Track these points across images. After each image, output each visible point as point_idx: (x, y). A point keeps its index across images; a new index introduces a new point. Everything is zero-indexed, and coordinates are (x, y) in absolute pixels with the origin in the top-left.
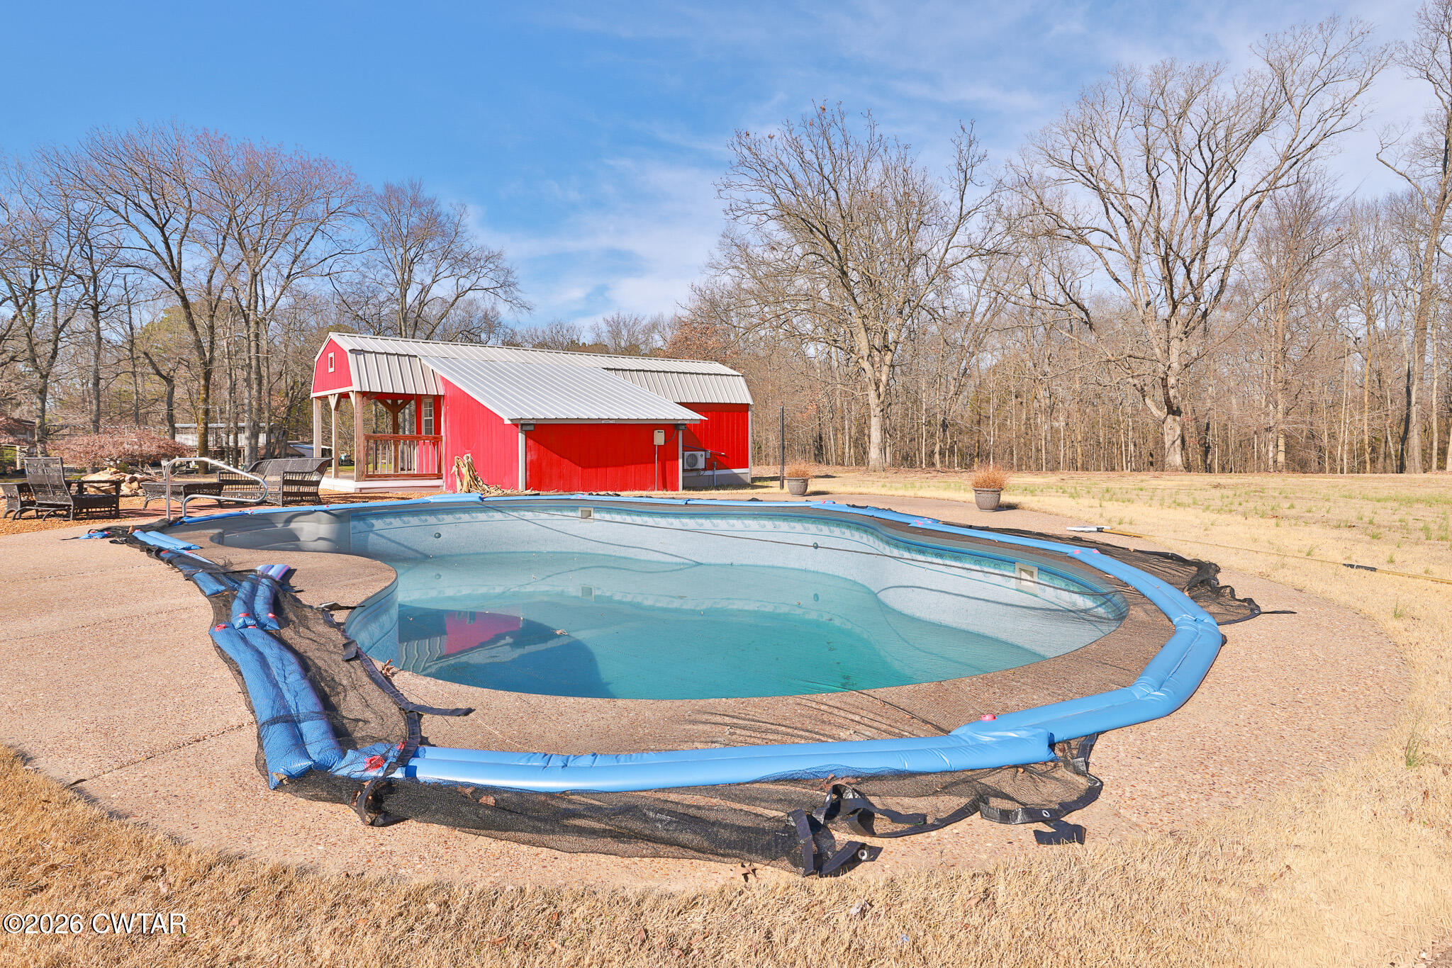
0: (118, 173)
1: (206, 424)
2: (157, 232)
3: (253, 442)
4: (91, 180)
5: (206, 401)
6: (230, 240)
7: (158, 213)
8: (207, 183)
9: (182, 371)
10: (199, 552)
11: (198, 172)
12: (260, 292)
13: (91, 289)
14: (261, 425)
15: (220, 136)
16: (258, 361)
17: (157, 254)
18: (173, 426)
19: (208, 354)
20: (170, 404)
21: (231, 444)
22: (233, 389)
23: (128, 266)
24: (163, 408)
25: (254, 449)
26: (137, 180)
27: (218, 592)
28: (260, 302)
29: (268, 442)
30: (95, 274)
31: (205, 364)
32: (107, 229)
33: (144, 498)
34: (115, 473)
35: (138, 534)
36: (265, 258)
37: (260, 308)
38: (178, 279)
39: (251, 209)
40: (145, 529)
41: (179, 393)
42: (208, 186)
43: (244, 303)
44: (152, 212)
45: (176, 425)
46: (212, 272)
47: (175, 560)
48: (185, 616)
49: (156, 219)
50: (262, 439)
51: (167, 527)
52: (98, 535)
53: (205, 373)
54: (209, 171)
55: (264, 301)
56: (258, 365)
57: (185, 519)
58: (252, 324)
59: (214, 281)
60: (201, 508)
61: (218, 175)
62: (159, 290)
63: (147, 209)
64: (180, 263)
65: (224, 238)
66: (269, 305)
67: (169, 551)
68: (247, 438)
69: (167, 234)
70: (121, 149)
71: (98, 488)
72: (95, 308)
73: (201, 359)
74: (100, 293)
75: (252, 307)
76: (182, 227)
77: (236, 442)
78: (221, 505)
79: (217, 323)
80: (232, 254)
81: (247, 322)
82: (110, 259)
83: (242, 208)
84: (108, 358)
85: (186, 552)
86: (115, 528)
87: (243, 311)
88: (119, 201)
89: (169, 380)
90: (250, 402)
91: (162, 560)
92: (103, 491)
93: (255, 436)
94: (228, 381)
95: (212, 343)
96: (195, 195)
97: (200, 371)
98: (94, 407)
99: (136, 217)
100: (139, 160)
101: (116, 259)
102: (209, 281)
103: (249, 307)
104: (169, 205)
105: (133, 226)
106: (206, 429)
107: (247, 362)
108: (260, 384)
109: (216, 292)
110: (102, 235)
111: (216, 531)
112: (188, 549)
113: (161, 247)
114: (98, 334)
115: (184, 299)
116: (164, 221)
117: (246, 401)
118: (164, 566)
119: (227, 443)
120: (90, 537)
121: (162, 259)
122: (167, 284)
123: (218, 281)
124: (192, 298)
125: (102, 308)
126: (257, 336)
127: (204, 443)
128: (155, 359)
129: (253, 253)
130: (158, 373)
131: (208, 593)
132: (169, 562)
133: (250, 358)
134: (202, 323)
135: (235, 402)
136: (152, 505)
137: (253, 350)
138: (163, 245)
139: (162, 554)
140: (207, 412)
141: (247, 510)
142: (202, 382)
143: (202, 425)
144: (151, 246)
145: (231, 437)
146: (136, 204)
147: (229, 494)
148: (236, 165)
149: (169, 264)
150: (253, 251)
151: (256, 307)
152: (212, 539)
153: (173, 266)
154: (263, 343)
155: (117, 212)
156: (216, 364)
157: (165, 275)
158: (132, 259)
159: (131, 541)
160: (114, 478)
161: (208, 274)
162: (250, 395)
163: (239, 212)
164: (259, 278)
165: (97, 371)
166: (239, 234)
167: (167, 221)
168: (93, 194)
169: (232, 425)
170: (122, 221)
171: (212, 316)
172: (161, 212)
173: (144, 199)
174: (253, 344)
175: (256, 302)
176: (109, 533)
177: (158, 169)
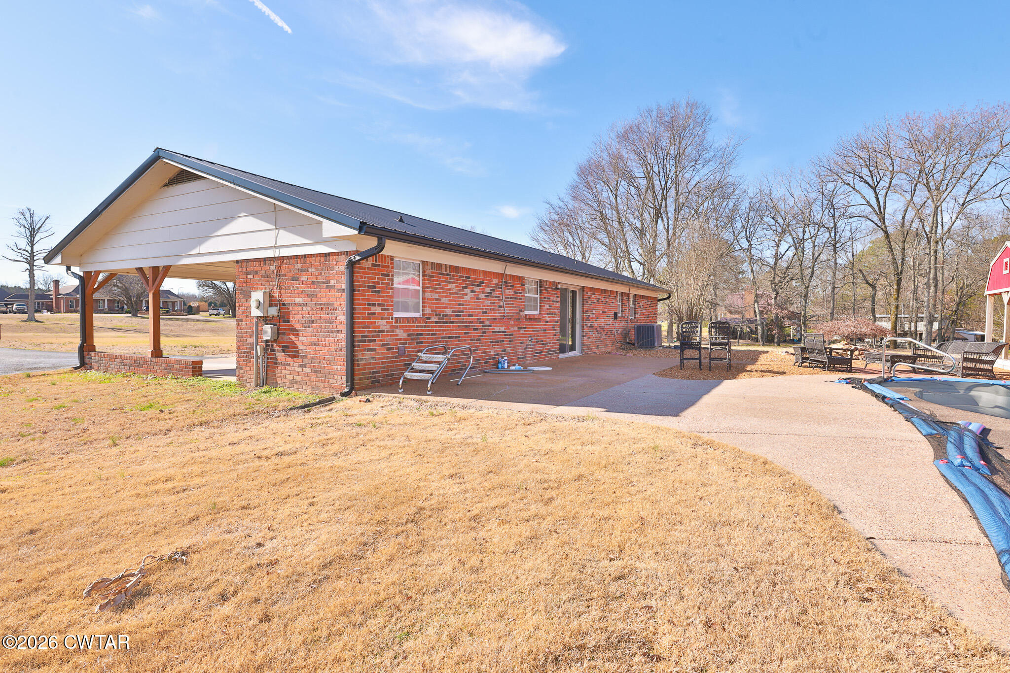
0: (849, 160)
1: (896, 315)
2: (871, 191)
3: (929, 328)
4: (836, 169)
5: (897, 299)
6: (919, 186)
7: (873, 180)
8: (906, 150)
9: (882, 280)
10: (910, 402)
11: (900, 145)
12: (939, 219)
13: (833, 234)
14: (936, 316)
15: (917, 114)
16: (936, 270)
17: (871, 206)
18: (874, 316)
19: (900, 268)
20: (873, 302)
21: (913, 329)
22: (915, 290)
23: (853, 217)
24: (868, 304)
25: (929, 333)
26: (861, 161)
27: (931, 434)
28: (940, 227)
29: (940, 329)
30: (835, 224)
31: (898, 274)
32: (842, 197)
33: (865, 362)
34: (846, 344)
35: (866, 384)
36: (946, 193)
37: (939, 231)
38: (883, 221)
39: (937, 160)
40: (871, 381)
41: (879, 295)
42: (908, 153)
43: (928, 229)
44: (869, 180)
45: (877, 316)
46: (906, 211)
47: (894, 405)
48: (912, 446)
49: (871, 184)
50: (936, 326)
51: (883, 382)
52: (844, 382)
53: (897, 281)
54: (907, 141)
55: (942, 225)
56: (936, 273)
57: (894, 378)
58: (932, 243)
59: (906, 218)
60: (901, 372)
61: (913, 143)
62: (871, 229)
63: (866, 178)
64: (884, 209)
65: (916, 186)
66: (946, 229)
67: (890, 399)
68: (925, 325)
69: (877, 191)
70: (853, 144)
71: (837, 353)
72: (834, 245)
73: (895, 271)
74: (838, 236)
75: (933, 231)
76: (887, 185)
77: (916, 327)
78: (914, 371)
79: (907, 246)
80: (922, 194)
81: (929, 242)
82: (843, 215)
83: (930, 161)
84: (839, 275)
85: (901, 401)
86: (853, 378)
87: (927, 235)
88: (849, 178)
89: (873, 286)
90: (929, 299)
91: (887, 404)
92: (840, 355)
93: (931, 323)
94: (913, 286)
95: (903, 259)
96: (897, 161)
97: (893, 279)
98: (832, 305)
99: (860, 186)
100: (862, 148)
101: (847, 214)
102: (903, 218)
103: (931, 232)
104: (880, 172)
105: (857, 191)
106: (896, 318)
107: (928, 271)
108: (936, 286)
109: (907, 224)
110: (839, 202)
111: (918, 390)
112: (902, 399)
113: (873, 202)
114: (836, 260)
115: (886, 232)
116: (876, 184)
117: (926, 299)
118: (888, 408)
119: (910, 328)
120: (840, 382)
121: (873, 208)
122: (876, 224)
123: (908, 217)
124: (890, 230)
125: (838, 245)
126: (936, 251)
127: (895, 327)
128: (865, 273)
129: (936, 192)
130: (867, 282)
131: (924, 433)
132: (892, 406)
133: (930, 268)
134: (897, 248)
135: (916, 300)
136: (869, 367)
137: (932, 262)
138: (875, 199)
139: (886, 400)
140: (897, 307)
141: (937, 377)
142: (895, 287)
143: (894, 316)
144: (868, 202)
145: (913, 324)
146: (860, 177)
147: (920, 364)
148: (928, 133)
149: (878, 211)
150: (937, 192)
151: (936, 231)
152: (915, 394)
153: (880, 212)
154: (940, 256)
155: (849, 185)
156: (904, 274)
157: (875, 218)
158: (856, 212)
159: (865, 389)
160: (845, 347)
161: (903, 213)
162: (929, 294)
163: (927, 165)
164: (939, 209)
165: (834, 283)
166: (927, 180)
167: (878, 183)
168: (836, 177)
169: (914, 316)
170: (852, 189)
171: (904, 242)
172: (875, 178)
173: (865, 171)
174: (933, 258)
175: (937, 227)
176: (849, 381)
177: (875, 151)
